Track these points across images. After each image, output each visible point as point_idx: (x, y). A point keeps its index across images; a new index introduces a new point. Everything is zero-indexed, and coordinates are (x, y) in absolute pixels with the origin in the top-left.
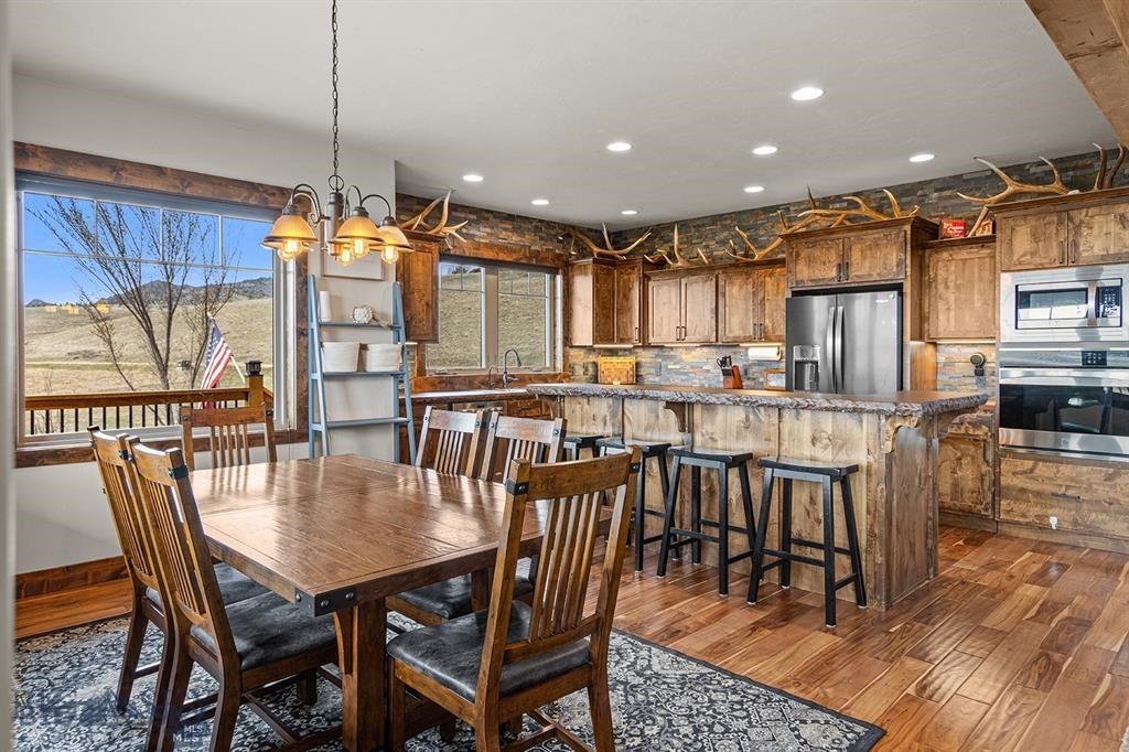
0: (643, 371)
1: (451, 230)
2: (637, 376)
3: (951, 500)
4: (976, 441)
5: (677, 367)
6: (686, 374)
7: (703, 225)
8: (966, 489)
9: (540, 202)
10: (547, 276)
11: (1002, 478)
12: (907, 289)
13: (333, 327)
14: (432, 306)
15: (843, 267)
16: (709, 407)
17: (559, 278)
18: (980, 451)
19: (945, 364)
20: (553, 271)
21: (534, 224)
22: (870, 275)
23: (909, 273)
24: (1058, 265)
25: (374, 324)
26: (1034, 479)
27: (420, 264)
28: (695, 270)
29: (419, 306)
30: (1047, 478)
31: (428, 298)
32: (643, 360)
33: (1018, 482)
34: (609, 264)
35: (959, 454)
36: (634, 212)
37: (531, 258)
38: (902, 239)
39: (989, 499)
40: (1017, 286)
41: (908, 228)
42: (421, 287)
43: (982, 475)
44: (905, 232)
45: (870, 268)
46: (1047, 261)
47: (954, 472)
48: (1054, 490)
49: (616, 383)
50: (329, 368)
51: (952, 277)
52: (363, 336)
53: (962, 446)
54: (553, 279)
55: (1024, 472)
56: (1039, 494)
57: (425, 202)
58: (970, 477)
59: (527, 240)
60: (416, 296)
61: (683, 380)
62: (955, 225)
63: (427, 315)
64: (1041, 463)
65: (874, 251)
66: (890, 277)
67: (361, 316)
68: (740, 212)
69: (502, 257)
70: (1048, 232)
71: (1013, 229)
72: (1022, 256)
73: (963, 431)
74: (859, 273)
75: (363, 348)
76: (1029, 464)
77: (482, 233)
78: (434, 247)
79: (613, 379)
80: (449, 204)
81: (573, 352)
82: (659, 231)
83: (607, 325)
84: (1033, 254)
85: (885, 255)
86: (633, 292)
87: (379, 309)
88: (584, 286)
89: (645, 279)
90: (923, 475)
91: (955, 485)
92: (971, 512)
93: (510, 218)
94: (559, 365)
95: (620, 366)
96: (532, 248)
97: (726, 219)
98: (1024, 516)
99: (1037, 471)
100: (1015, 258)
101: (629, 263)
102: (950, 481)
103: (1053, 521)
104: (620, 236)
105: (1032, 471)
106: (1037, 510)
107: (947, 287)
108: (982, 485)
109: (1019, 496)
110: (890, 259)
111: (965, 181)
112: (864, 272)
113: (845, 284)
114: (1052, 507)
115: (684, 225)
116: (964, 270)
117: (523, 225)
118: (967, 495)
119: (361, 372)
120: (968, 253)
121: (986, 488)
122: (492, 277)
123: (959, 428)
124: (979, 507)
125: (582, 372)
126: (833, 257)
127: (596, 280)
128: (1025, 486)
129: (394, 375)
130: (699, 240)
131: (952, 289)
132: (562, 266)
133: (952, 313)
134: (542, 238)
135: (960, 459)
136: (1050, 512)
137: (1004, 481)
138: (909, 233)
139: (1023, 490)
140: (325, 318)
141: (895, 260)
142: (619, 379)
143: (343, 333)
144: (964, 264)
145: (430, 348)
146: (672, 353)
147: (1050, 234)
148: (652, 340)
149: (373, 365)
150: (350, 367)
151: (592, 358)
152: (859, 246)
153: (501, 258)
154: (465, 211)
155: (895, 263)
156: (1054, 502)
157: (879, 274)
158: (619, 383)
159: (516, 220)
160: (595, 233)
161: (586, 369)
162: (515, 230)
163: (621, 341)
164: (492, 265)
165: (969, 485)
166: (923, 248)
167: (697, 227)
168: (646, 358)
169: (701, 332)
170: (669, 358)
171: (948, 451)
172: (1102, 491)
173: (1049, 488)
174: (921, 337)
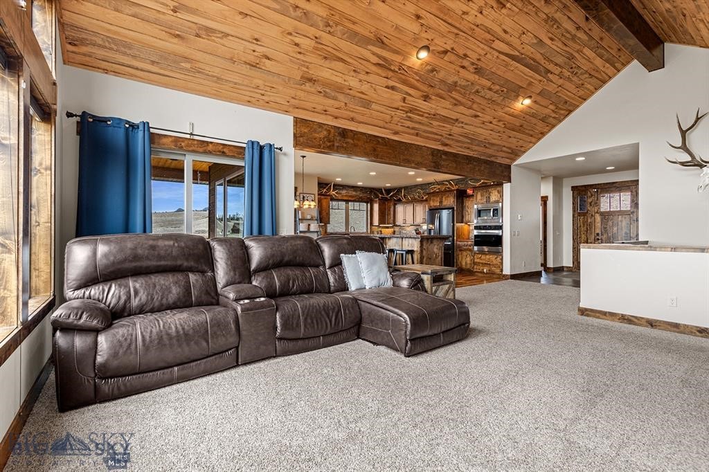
0: (396, 233)
1: (334, 193)
3: (465, 266)
4: (470, 250)
10: (365, 204)
12: (455, 209)
13: (302, 220)
14: (328, 214)
15: (441, 202)
16: (389, 238)
17: (369, 204)
18: (471, 253)
20: (367, 203)
22: (447, 205)
23: (455, 204)
24: (486, 203)
25: (312, 219)
26: (481, 260)
27: (325, 202)
28: (408, 202)
29: (324, 214)
30: (484, 259)
31: (327, 212)
33: (478, 261)
34: (384, 200)
37: (360, 199)
38: (454, 195)
39: (473, 266)
40: (478, 208)
42: (325, 208)
43: (471, 260)
45: (447, 203)
46: (484, 202)
47: (466, 259)
50: (301, 230)
51: (469, 206)
52: (309, 222)
53: (467, 252)
54: (367, 205)
56: (482, 263)
57: (327, 184)
59: (358, 193)
60: (323, 211)
62: (470, 191)
63: (326, 216)
64: (483, 255)
65: (447, 198)
66: (451, 205)
67: (309, 217)
69: (350, 199)
70: (484, 194)
71: (477, 193)
72: (479, 200)
74: (444, 204)
75: (309, 225)
76: (479, 255)
77: (344, 192)
78: (329, 197)
80: (333, 185)
81: (373, 227)
82: (399, 190)
83: (383, 219)
84: (481, 200)
85: (450, 199)
86: (391, 208)
87: (313, 215)
88: (376, 207)
89: (395, 205)
91: (466, 262)
92: (469, 269)
93: (353, 187)
94: (369, 231)
95: (389, 231)
96: (359, 196)
99: (482, 258)
100: (477, 201)
101: (390, 200)
103: (485, 270)
104: (388, 191)
105: (480, 257)
106: (481, 268)
109: (478, 264)
110: (450, 201)
113: (441, 207)
115: (406, 188)
116: (471, 204)
118: (468, 265)
119: (309, 231)
120: (473, 199)
121: (472, 263)
122: (347, 205)
123: (466, 247)
124: (471, 268)
126: (438, 199)
127: (379, 205)
129: (317, 232)
132: (370, 201)
133: (469, 215)
134: (364, 193)
135: (467, 255)
136: (484, 268)
137: (475, 260)
138: (455, 193)
140: (300, 217)
143: (304, 221)
145: (328, 225)
148: (397, 223)
149: (312, 229)
150: (306, 230)
151: (380, 229)
152: (444, 197)
154: (337, 186)
155: (452, 202)
156: (485, 266)
157: (449, 205)
159: (355, 188)
160: (379, 190)
162: (354, 191)
163: (388, 224)
164: (347, 201)
165: (469, 262)
166: (463, 197)
167: (411, 189)
168: (397, 229)
169: (410, 221)
170: (403, 229)
171: (465, 253)
172: (495, 262)
173: (484, 262)
174: (462, 222)
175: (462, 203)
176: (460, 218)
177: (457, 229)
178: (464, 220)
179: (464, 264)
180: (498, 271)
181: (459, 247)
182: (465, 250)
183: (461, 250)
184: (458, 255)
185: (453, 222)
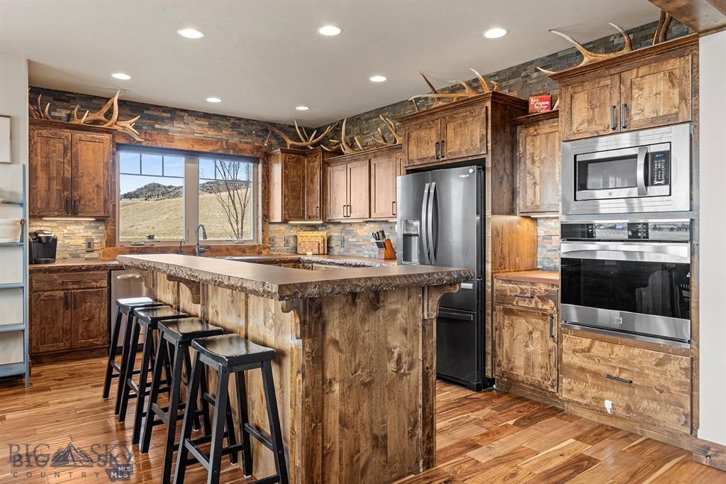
0: (333, 244)
1: (125, 124)
2: (329, 247)
3: (525, 373)
4: (544, 315)
5: (354, 240)
6: (360, 246)
7: (371, 118)
8: (537, 364)
9: (214, 100)
10: (249, 165)
11: (564, 356)
12: (489, 164)
15: (441, 145)
17: (261, 166)
18: (548, 327)
19: (544, 238)
20: (255, 160)
21: (232, 121)
22: (460, 152)
23: (490, 148)
24: (611, 131)
26: (591, 358)
27: (91, 152)
28: (357, 158)
30: (603, 358)
32: (334, 234)
33: (577, 360)
34: (298, 153)
35: (531, 328)
36: (307, 108)
37: (228, 149)
38: (483, 115)
39: (555, 376)
40: (575, 156)
41: (489, 104)
42: (91, 171)
43: (550, 351)
44: (487, 108)
45: (460, 145)
46: (602, 128)
47: (527, 346)
48: (609, 371)
49: (309, 253)
51: (537, 152)
53: (533, 320)
54: (256, 167)
55: (583, 351)
56: (596, 374)
58: (540, 352)
59: (225, 134)
60: (86, 179)
61: (357, 251)
62: (541, 100)
63: (98, 195)
64: (597, 343)
65: (463, 129)
66: (475, 153)
68: (395, 105)
69: (199, 148)
70: (602, 97)
71: (572, 98)
72: (580, 125)
73: (533, 305)
74: (453, 150)
76: (586, 342)
77: (177, 128)
78: (107, 137)
79: (307, 250)
80: (118, 100)
81: (272, 227)
83: (294, 210)
84: (590, 122)
85: (472, 131)
86: (316, 176)
88: (277, 171)
89: (325, 165)
90: (405, 358)
91: (528, 359)
92: (540, 387)
94: (261, 238)
95: (313, 239)
96: (230, 141)
97: (385, 112)
98: (582, 396)
99: (593, 350)
100: (574, 127)
101: (314, 154)
102: (524, 355)
103: (608, 405)
105: (589, 350)
106: (592, 392)
107: (533, 162)
108: (550, 361)
109: (578, 375)
111: (560, 58)
112: (456, 149)
113: (442, 161)
114: (607, 389)
115: (354, 121)
116: (547, 145)
117: (221, 122)
118: (537, 370)
120: (550, 127)
121: (552, 364)
122: (192, 165)
123: (530, 301)
124: (546, 382)
125: (282, 244)
126: (433, 135)
127: (286, 167)
128: (584, 365)
130: (368, 131)
131: (537, 164)
132: (262, 158)
133: (538, 187)
134: (241, 133)
135: (531, 333)
136: (605, 394)
137: (566, 358)
138: (490, 109)
139: (582, 369)
141: (478, 137)
142: (312, 250)
144: (547, 139)
146: (351, 228)
147: (605, 99)
151: (291, 232)
152: (452, 125)
153: (196, 150)
155: (478, 140)
156: (609, 385)
157: (466, 151)
158: (311, 253)
160: (288, 129)
161: (287, 242)
162: (211, 126)
163: (310, 218)
164: (192, 155)
165: (539, 359)
166: (515, 125)
167: (367, 120)
168: (335, 232)
169: (360, 210)
170: (349, 232)
171: (522, 324)
172: (653, 377)
173: (605, 370)
174: (512, 212)
175: (513, 145)
176: (507, 196)
177: (497, 234)
178: (520, 202)
179: (519, 362)
180: (671, 420)
181: (503, 298)
182: (526, 312)
183: (509, 312)
184: (499, 329)
185: (481, 210)
